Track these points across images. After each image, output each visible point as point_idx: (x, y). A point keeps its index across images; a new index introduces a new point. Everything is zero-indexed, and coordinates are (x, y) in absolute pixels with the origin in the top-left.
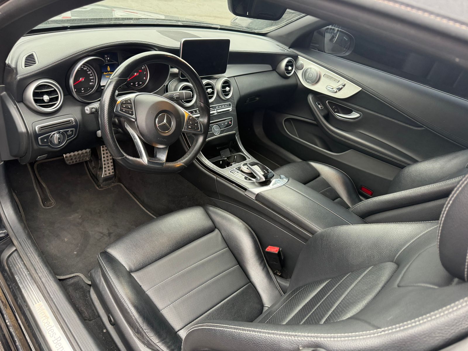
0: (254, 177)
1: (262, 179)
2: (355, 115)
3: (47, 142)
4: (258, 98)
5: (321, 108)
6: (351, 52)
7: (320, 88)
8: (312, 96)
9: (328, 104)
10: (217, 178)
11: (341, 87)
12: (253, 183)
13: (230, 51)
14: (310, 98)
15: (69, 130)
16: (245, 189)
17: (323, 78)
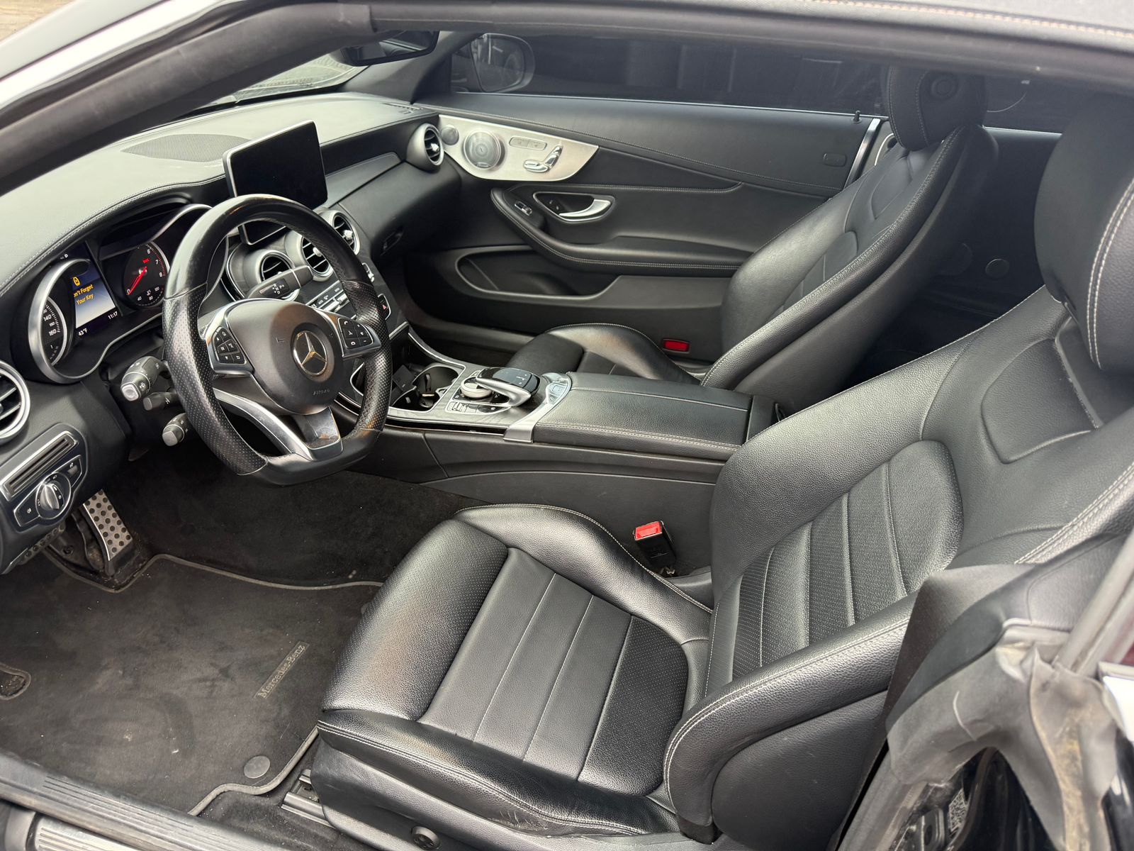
0: (504, 399)
1: (524, 395)
2: (600, 205)
3: (34, 513)
4: (400, 235)
5: (528, 212)
6: (532, 75)
7: (509, 172)
8: (500, 193)
9: (536, 200)
10: (428, 435)
11: (555, 156)
12: (506, 413)
13: (321, 146)
14: (498, 199)
15: (70, 464)
16: (503, 431)
17: (510, 150)
